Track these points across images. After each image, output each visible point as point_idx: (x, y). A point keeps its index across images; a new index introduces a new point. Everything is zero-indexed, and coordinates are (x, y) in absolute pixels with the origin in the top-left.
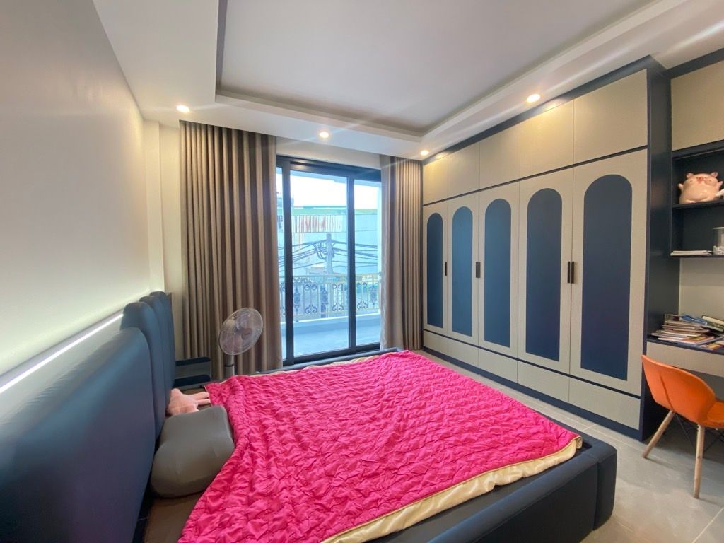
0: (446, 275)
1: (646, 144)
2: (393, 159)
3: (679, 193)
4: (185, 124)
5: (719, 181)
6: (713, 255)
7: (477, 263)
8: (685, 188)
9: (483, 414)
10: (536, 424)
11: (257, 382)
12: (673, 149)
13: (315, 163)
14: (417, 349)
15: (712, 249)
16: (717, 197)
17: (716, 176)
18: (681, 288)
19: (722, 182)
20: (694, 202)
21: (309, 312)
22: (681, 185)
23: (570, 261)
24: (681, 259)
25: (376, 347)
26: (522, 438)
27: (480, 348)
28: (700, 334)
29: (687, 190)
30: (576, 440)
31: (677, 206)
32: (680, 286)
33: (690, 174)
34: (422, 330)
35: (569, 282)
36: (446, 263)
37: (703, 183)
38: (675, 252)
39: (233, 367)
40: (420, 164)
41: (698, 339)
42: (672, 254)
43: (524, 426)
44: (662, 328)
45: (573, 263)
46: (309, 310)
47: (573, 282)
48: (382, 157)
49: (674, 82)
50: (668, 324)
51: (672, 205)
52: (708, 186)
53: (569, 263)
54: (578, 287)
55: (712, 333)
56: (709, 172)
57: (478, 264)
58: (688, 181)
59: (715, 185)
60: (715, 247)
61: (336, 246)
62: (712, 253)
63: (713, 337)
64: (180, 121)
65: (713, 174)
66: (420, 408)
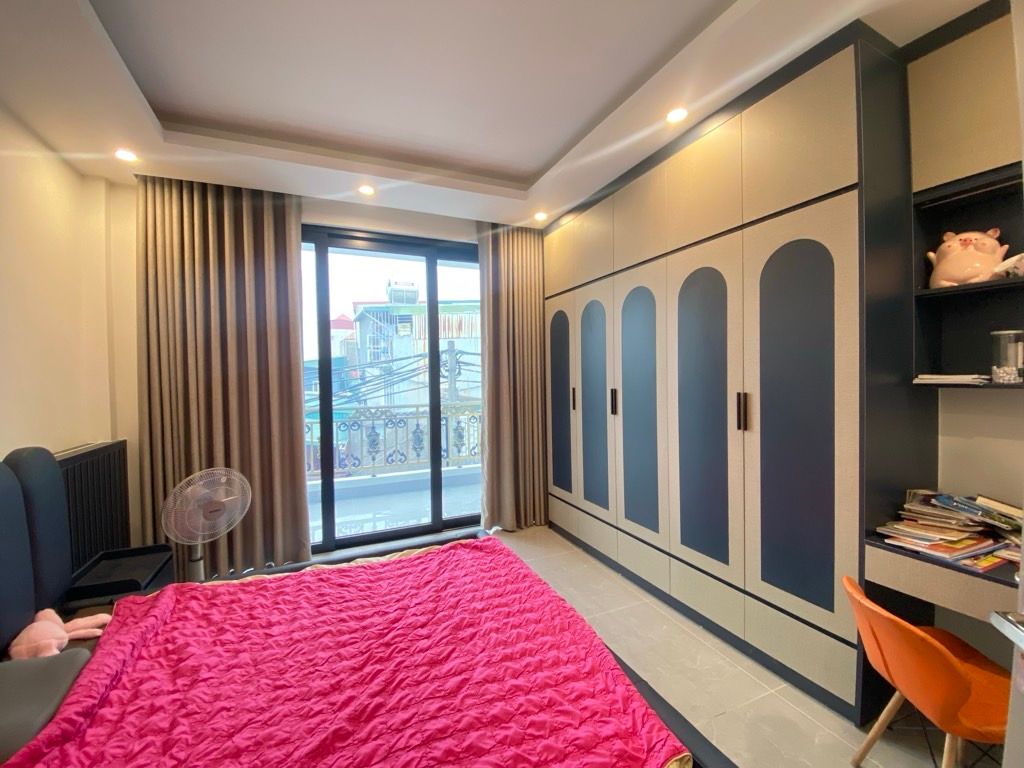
0: (574, 408)
1: (856, 180)
2: (495, 226)
3: (929, 268)
4: (145, 180)
5: (1002, 244)
6: (991, 385)
7: (612, 390)
8: (939, 259)
9: (538, 681)
10: (625, 711)
11: (205, 596)
12: (916, 188)
13: (385, 238)
14: (541, 525)
15: (989, 372)
16: (996, 275)
17: (998, 235)
18: (943, 441)
19: (1006, 247)
20: (956, 284)
21: (393, 461)
22: (931, 255)
23: (741, 392)
24: (940, 389)
25: (474, 520)
26: (579, 747)
27: (620, 530)
28: (967, 535)
29: (944, 261)
30: (681, 760)
31: (926, 292)
32: (940, 438)
33: (949, 233)
34: (547, 494)
35: (739, 428)
36: (574, 389)
37: (971, 248)
38: (920, 376)
39: (202, 562)
40: (541, 233)
41: (958, 546)
42: (916, 381)
43: (596, 718)
44: (899, 519)
45: (745, 395)
46: (394, 457)
47: (746, 429)
48: (480, 226)
49: (913, 68)
50: (910, 511)
51: (916, 290)
52: (980, 254)
53: (739, 394)
54: (754, 436)
55: (991, 532)
56: (984, 230)
57: (614, 392)
58: (944, 247)
59: (994, 252)
60: (995, 367)
61: (464, 358)
62: (991, 380)
63: (991, 542)
64: (136, 176)
65: (990, 232)
66: (434, 663)
